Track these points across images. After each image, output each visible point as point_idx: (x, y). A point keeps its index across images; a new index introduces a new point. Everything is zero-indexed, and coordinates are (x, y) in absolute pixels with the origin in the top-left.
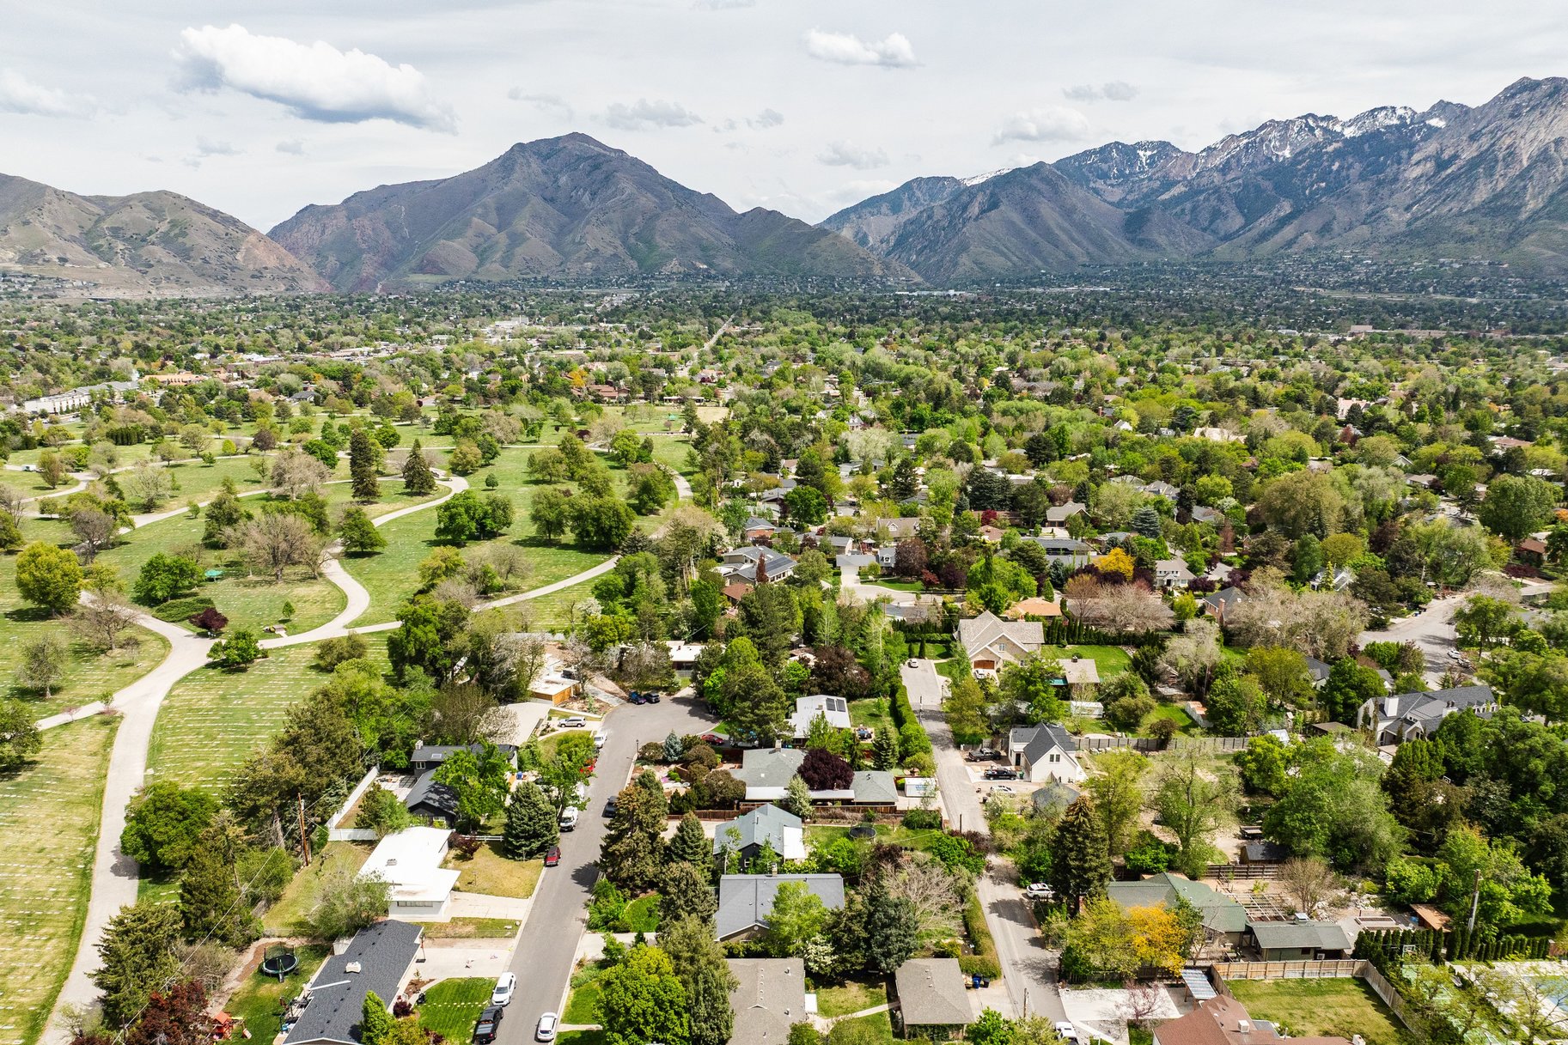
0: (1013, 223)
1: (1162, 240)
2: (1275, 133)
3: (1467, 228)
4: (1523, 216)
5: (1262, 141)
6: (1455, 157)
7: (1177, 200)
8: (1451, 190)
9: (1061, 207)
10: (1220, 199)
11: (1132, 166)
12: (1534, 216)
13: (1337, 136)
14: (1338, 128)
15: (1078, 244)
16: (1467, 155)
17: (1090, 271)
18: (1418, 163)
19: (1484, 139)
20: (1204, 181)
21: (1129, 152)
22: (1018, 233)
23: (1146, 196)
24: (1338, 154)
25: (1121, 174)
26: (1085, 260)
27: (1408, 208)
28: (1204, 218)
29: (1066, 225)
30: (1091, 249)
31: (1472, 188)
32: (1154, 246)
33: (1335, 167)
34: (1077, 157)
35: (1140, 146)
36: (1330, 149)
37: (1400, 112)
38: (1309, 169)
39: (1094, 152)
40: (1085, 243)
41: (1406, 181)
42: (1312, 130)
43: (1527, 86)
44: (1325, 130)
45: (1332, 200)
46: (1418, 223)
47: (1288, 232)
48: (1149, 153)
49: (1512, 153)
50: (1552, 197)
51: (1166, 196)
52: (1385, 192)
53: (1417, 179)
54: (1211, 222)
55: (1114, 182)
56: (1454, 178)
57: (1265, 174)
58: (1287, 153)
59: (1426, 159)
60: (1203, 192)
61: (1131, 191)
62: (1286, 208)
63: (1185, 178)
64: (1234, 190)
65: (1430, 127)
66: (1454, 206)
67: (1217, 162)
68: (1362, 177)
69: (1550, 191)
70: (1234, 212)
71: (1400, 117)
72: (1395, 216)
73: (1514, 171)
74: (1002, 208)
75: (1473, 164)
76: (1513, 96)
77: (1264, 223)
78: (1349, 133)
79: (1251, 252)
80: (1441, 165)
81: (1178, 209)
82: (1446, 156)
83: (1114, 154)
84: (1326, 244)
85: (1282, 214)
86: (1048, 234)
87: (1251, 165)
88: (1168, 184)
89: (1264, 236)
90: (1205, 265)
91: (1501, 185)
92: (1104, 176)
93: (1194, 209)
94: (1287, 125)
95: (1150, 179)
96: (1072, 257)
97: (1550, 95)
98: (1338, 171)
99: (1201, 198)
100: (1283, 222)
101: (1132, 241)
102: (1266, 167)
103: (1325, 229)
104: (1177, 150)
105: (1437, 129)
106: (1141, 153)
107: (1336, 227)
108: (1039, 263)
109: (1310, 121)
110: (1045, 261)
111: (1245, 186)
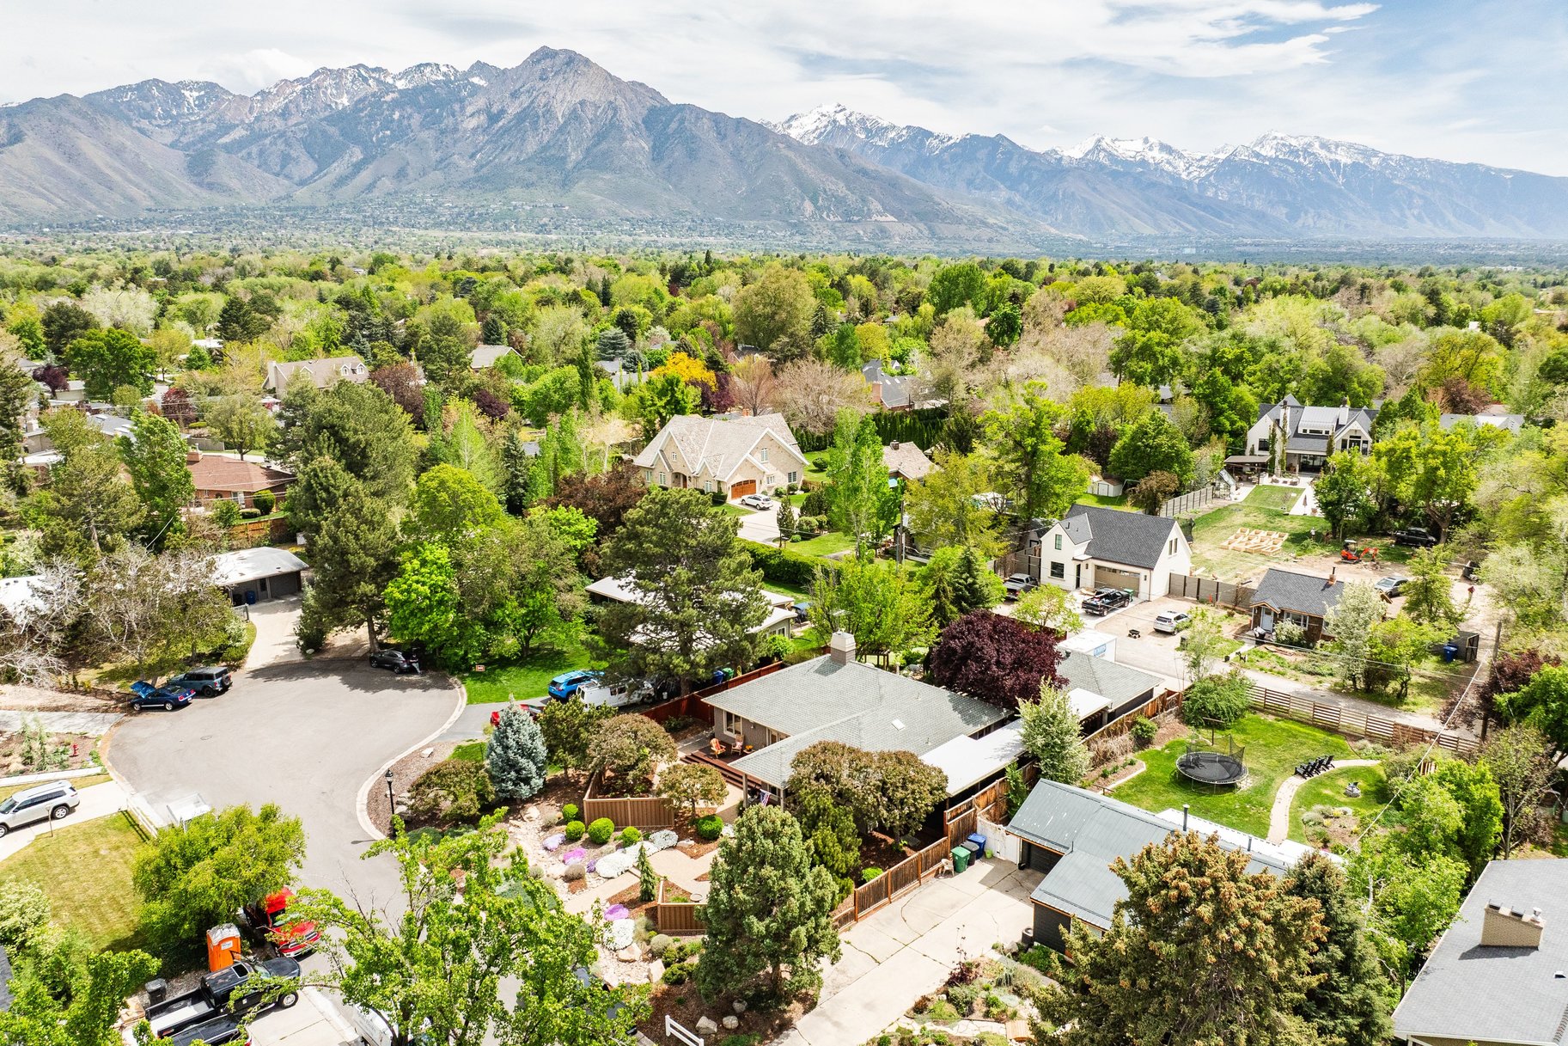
0: (47, 160)
1: (234, 184)
2: (329, 81)
3: (527, 175)
4: (570, 166)
5: (318, 87)
6: (502, 112)
7: (240, 144)
8: (506, 140)
9: (107, 144)
10: (288, 144)
11: (178, 106)
12: (578, 166)
13: (390, 88)
14: (390, 80)
15: (137, 186)
16: (513, 110)
17: (157, 216)
18: (472, 115)
19: (523, 98)
20: (265, 125)
21: (174, 92)
22: (57, 172)
23: (202, 139)
24: (396, 104)
25: (168, 114)
26: (150, 204)
27: (473, 156)
28: (274, 161)
29: (117, 164)
30: (154, 192)
31: (523, 140)
32: (225, 190)
33: (396, 116)
34: (109, 93)
35: (183, 85)
36: (388, 98)
37: (444, 69)
38: (371, 117)
39: (130, 88)
40: (145, 185)
41: (465, 131)
42: (365, 80)
43: (545, 54)
44: (378, 81)
45: (402, 146)
46: (485, 170)
47: (365, 176)
48: (195, 94)
49: (549, 112)
50: (588, 150)
51: (226, 140)
52: (448, 140)
53: (474, 130)
54: (283, 167)
55: (161, 122)
56: (506, 130)
57: (330, 120)
58: (345, 101)
59: (478, 112)
60: (267, 136)
61: (184, 134)
62: (357, 154)
63: (242, 121)
64: (300, 135)
65: (473, 85)
66: (512, 155)
67: (275, 106)
68: (423, 126)
69: (585, 145)
70: (304, 157)
71: (445, 74)
72: (462, 163)
73: (553, 127)
74: (28, 142)
75: (521, 117)
76: (539, 61)
77: (338, 169)
78: (401, 85)
79: (332, 197)
80: (493, 118)
81: (244, 152)
82: (495, 110)
83: (155, 92)
84: (405, 188)
85: (354, 160)
86: (96, 174)
87: (312, 111)
88: (227, 128)
89: (342, 181)
90: (288, 209)
91: (546, 138)
92: (148, 116)
93: (261, 153)
94: (340, 73)
95: (203, 121)
96: (132, 200)
97: (568, 64)
98: (399, 120)
99: (267, 141)
100: (358, 168)
101: (200, 184)
102: (327, 114)
103: (401, 174)
104: (227, 93)
105: (480, 87)
106: (187, 93)
107: (411, 173)
108: (93, 207)
109: (362, 72)
110: (99, 203)
111: (311, 131)
